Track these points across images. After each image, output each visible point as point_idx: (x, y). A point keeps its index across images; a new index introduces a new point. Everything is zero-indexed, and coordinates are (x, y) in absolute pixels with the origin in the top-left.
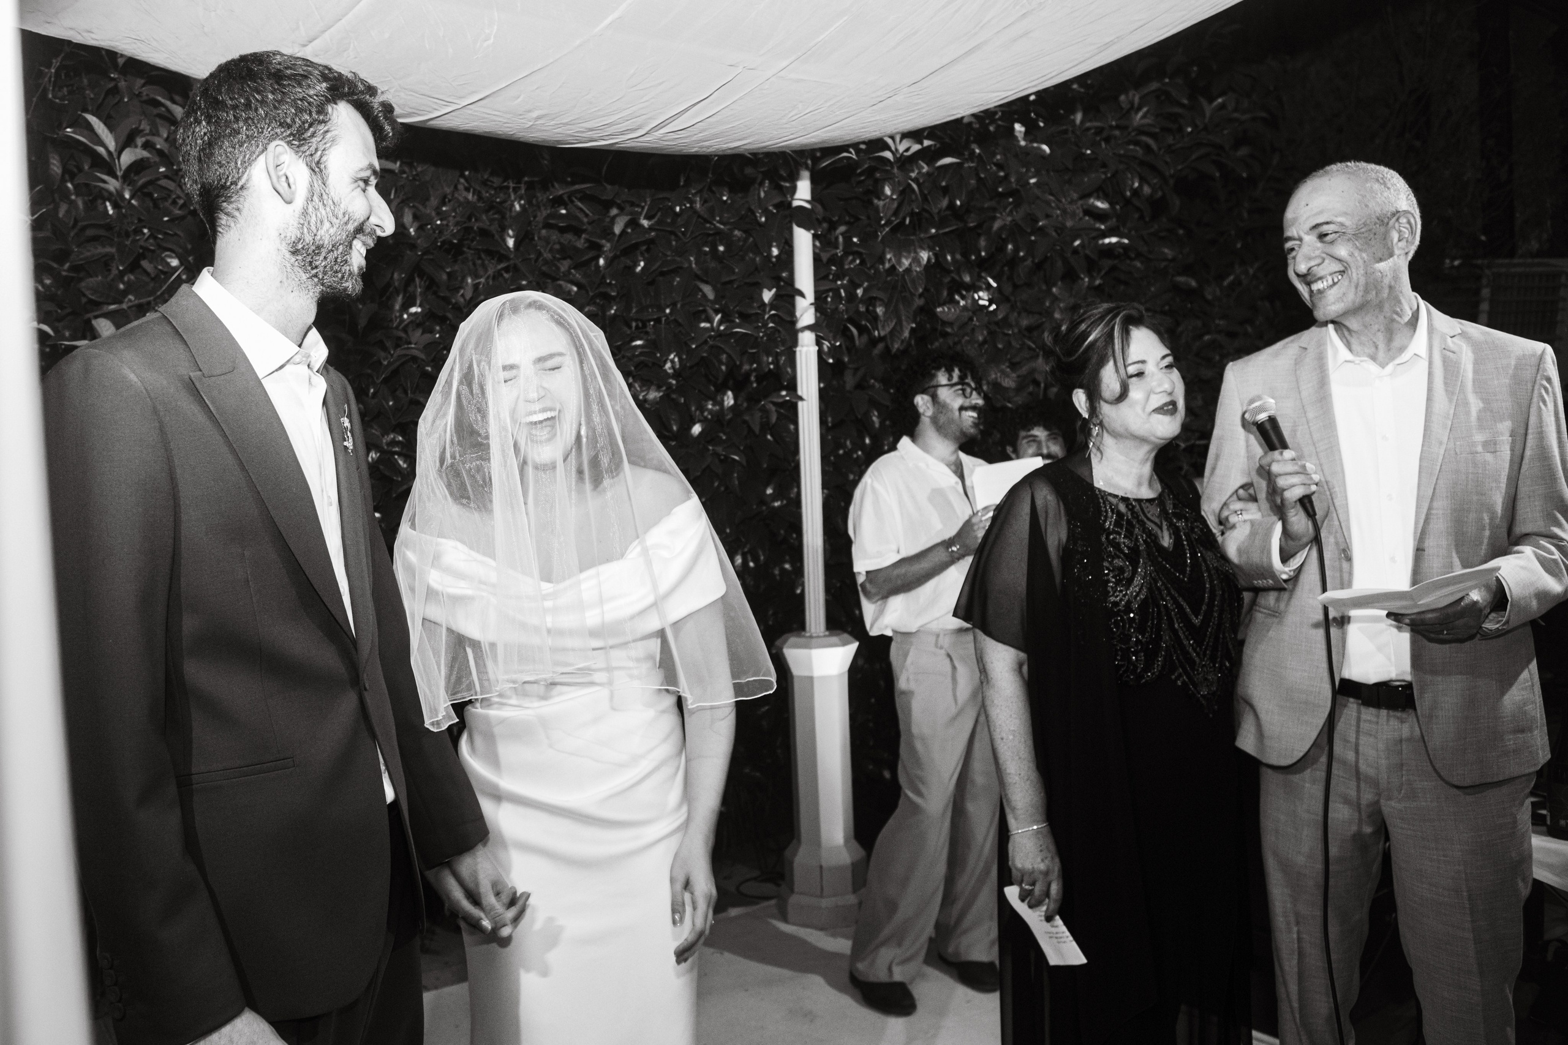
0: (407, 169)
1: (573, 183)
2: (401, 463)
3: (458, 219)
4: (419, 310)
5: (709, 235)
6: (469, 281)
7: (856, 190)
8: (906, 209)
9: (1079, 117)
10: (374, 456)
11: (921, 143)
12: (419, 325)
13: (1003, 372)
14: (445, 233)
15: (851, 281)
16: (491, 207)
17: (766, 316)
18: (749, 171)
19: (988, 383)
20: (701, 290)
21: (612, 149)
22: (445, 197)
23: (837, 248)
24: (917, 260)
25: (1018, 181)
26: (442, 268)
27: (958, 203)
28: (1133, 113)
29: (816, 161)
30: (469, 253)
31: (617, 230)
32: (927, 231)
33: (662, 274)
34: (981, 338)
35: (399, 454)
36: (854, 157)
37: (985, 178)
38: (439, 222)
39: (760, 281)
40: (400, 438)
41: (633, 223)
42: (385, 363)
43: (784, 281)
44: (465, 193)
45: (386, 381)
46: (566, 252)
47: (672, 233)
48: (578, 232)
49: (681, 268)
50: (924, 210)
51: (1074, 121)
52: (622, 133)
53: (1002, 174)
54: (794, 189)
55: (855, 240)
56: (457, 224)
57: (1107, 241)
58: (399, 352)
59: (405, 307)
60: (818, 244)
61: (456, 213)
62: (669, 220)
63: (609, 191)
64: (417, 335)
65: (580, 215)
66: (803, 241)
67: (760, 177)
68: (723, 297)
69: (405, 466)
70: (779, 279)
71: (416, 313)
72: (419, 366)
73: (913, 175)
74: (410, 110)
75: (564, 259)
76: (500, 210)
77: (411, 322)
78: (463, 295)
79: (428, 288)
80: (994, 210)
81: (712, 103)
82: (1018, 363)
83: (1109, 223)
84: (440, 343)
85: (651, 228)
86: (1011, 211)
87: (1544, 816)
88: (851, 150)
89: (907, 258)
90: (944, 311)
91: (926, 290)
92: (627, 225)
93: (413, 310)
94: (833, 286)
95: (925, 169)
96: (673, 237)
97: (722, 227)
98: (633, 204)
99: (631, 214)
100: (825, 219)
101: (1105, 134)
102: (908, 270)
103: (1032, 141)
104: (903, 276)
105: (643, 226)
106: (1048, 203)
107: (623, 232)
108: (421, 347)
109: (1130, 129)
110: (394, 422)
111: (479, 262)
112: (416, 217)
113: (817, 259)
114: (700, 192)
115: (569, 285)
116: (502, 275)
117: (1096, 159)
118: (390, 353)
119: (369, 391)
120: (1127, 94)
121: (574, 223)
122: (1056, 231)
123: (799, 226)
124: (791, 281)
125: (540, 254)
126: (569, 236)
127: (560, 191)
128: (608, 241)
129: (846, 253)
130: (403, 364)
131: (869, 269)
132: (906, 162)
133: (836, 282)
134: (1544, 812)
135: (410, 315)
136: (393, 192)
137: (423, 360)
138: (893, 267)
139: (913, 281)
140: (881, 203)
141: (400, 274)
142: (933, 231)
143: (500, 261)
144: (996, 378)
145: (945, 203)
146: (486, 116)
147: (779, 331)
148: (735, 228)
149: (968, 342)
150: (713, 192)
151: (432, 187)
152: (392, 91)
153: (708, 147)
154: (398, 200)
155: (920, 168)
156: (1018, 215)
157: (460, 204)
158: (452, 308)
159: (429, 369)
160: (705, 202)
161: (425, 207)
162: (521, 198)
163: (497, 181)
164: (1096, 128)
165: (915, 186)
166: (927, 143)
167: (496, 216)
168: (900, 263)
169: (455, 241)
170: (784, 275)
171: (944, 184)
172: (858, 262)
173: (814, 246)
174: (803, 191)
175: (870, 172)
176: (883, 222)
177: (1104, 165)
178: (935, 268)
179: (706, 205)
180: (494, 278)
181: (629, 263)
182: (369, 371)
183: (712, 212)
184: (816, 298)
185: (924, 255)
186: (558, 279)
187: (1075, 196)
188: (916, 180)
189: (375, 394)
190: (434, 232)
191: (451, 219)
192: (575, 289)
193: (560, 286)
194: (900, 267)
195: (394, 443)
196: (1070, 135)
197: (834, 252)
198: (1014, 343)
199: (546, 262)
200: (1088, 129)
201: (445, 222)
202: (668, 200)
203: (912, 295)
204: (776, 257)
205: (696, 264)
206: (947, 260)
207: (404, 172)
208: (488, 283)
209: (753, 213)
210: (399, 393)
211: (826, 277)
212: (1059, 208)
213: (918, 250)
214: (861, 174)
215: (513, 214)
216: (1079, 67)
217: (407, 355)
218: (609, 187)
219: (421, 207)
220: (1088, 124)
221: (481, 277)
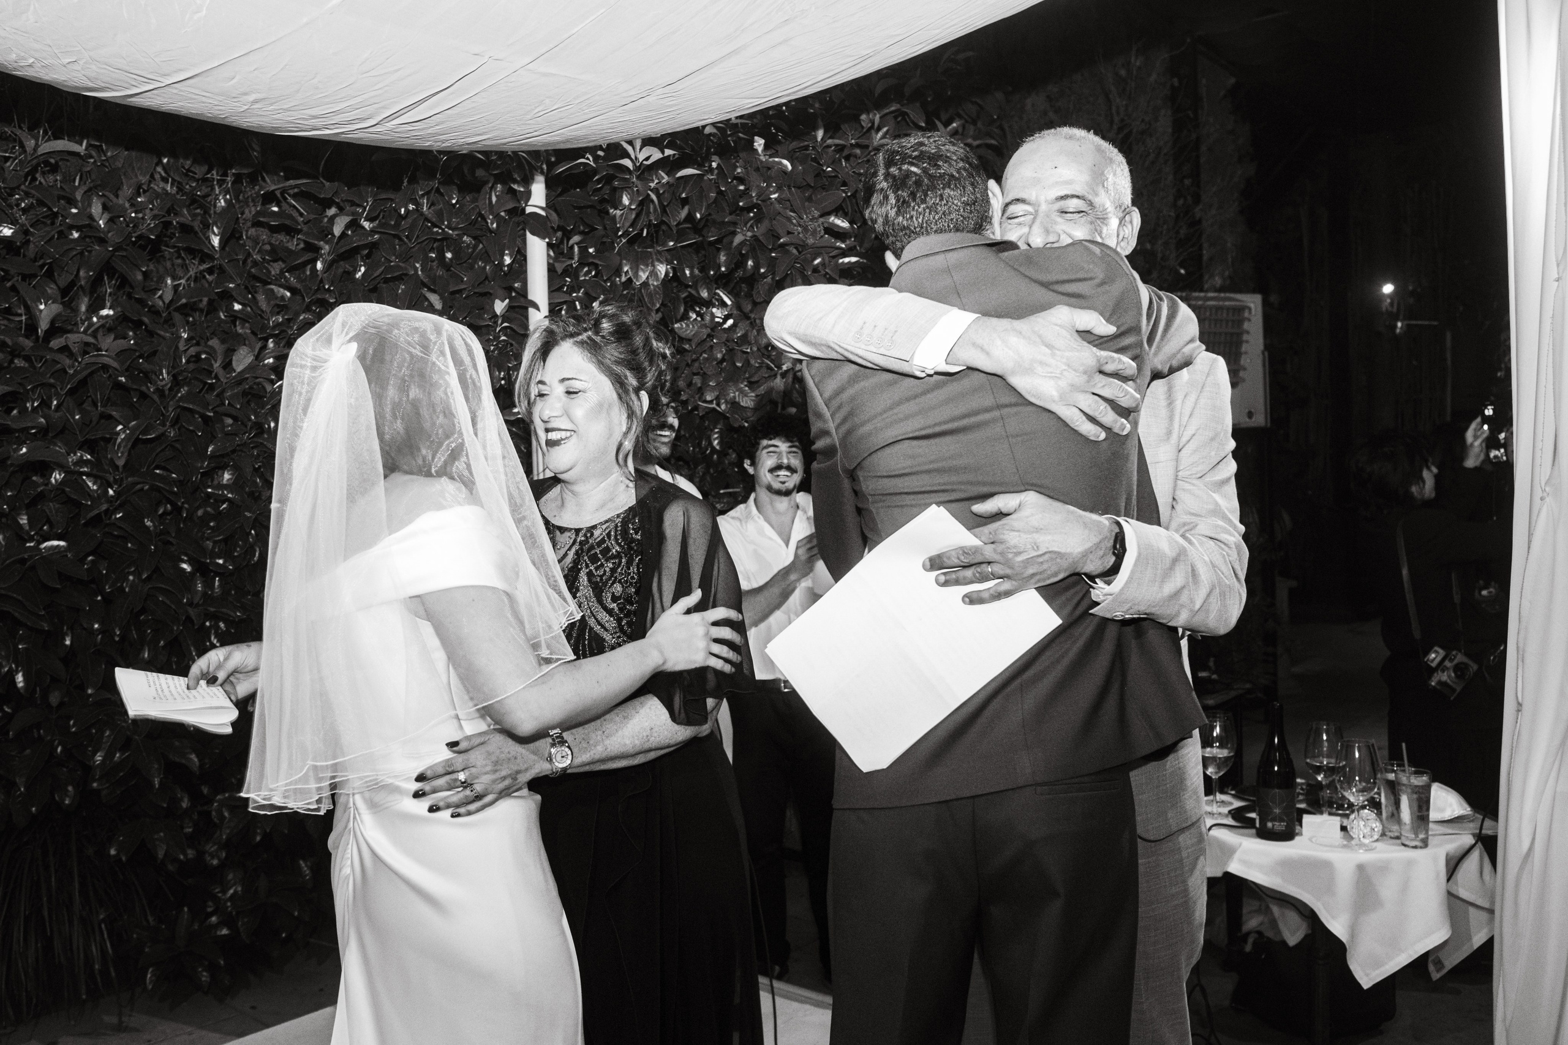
0: (94, 153)
1: (287, 179)
2: (90, 484)
3: (156, 212)
4: (111, 312)
5: (436, 240)
6: (169, 282)
7: (592, 198)
8: (643, 220)
9: (820, 134)
10: (58, 476)
11: (663, 153)
12: (110, 330)
13: (741, 391)
14: (141, 227)
15: (586, 293)
16: (194, 201)
17: (498, 329)
18: (480, 173)
19: (726, 402)
20: (427, 299)
21: (338, 139)
22: (139, 187)
23: (573, 259)
24: (654, 274)
25: (759, 196)
26: (138, 267)
27: (698, 216)
28: (873, 132)
29: (551, 166)
30: (168, 251)
31: (337, 230)
32: (664, 244)
33: (386, 281)
34: (719, 356)
35: (88, 475)
36: (592, 163)
37: (726, 191)
38: (133, 215)
39: (491, 291)
40: (89, 457)
41: (354, 224)
42: (71, 372)
43: (516, 292)
44: (162, 184)
45: (72, 392)
46: (276, 254)
47: (395, 236)
48: (290, 231)
49: (406, 275)
50: (663, 222)
51: (815, 137)
52: (350, 123)
53: (742, 188)
54: (528, 194)
55: (591, 250)
56: (154, 217)
57: (846, 260)
58: (87, 359)
59: (94, 308)
60: (552, 253)
61: (153, 205)
62: (393, 223)
63: (328, 188)
64: (108, 342)
65: (295, 214)
66: (537, 249)
67: (492, 181)
68: (451, 307)
69: (95, 488)
70: (511, 289)
71: (107, 316)
72: (110, 376)
73: (652, 185)
74: (103, 85)
75: (275, 261)
76: (201, 204)
77: (103, 326)
78: (160, 297)
79: (120, 287)
80: (735, 224)
81: (452, 94)
82: (757, 382)
83: (848, 242)
84: (135, 351)
85: (373, 231)
86: (752, 226)
87: (1253, 820)
88: (588, 155)
89: (644, 272)
90: (681, 328)
91: (662, 304)
92: (348, 227)
93: (104, 312)
94: (567, 298)
95: (666, 179)
96: (397, 241)
97: (450, 232)
98: (353, 204)
99: (353, 214)
100: (560, 228)
101: (846, 152)
102: (645, 284)
103: (771, 156)
104: (640, 289)
105: (363, 228)
106: (789, 219)
107: (343, 234)
108: (113, 354)
109: (870, 149)
110: (81, 439)
111: (179, 261)
112: (105, 208)
113: (551, 269)
114: (427, 193)
115: (282, 290)
116: (204, 277)
117: (836, 177)
118: (77, 360)
119: (52, 403)
120: (868, 114)
121: (288, 222)
122: (796, 248)
123: (533, 234)
124: (523, 293)
125: (249, 255)
126: (282, 237)
127: (271, 185)
128: (327, 243)
129: (582, 264)
130: (91, 374)
131: (605, 281)
132: (646, 171)
133: (571, 295)
134: (1253, 815)
135: (100, 318)
136: (78, 178)
137: (116, 369)
138: (630, 280)
139: (650, 295)
140: (618, 213)
141: (87, 272)
142: (671, 244)
143: (202, 261)
144: (735, 397)
145: (684, 213)
146: (194, 97)
147: (512, 345)
148: (465, 234)
149: (706, 359)
150: (442, 195)
151: (125, 174)
152: (81, 63)
153: (443, 141)
154: (85, 188)
155: (660, 178)
156: (760, 230)
157: (157, 196)
158: (149, 311)
159: (123, 379)
160: (432, 204)
161: (117, 196)
162: (227, 192)
163: (200, 171)
164: (836, 145)
165: (654, 197)
166: (668, 152)
167: (198, 211)
168: (636, 275)
169: (152, 237)
170: (516, 285)
171: (684, 195)
172: (593, 273)
173: (548, 255)
174: (538, 196)
175: (608, 179)
176: (620, 233)
177: (844, 184)
178: (674, 281)
179: (432, 208)
180: (196, 280)
181: (349, 268)
182: (52, 381)
183: (440, 214)
184: (550, 311)
185: (662, 269)
186: (270, 283)
187: (817, 214)
188: (655, 191)
189: (58, 406)
190: (128, 226)
191: (148, 211)
192: (288, 294)
193: (272, 290)
194: (637, 280)
195: (81, 462)
196: (810, 151)
197: (569, 263)
198: (752, 362)
199: (255, 263)
200: (829, 146)
201: (140, 215)
202: (392, 200)
203: (649, 309)
204: (508, 265)
205: (421, 270)
206: (685, 274)
207: (91, 157)
208: (189, 285)
209: (484, 219)
210: (87, 406)
211: (560, 289)
212: (800, 226)
213: (657, 263)
214: (599, 181)
215: (218, 210)
216: (833, 78)
217: (98, 363)
218: (327, 184)
219: (112, 196)
220: (829, 141)
221: (180, 278)
